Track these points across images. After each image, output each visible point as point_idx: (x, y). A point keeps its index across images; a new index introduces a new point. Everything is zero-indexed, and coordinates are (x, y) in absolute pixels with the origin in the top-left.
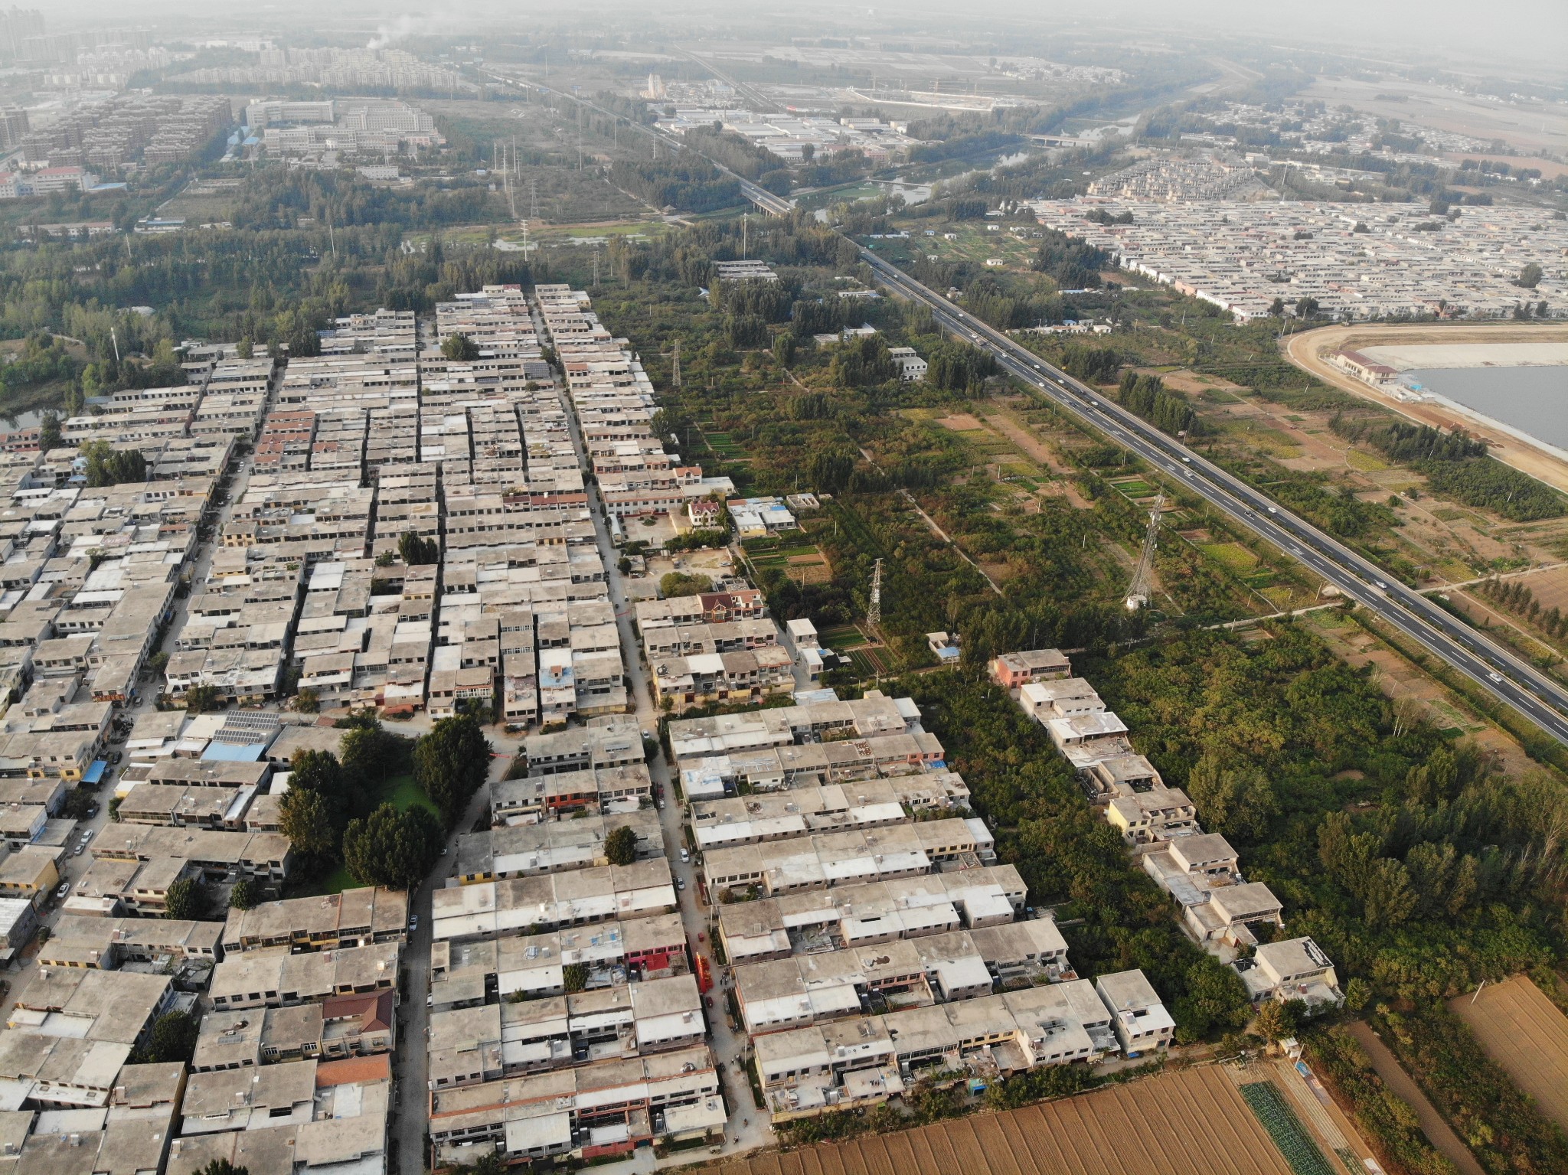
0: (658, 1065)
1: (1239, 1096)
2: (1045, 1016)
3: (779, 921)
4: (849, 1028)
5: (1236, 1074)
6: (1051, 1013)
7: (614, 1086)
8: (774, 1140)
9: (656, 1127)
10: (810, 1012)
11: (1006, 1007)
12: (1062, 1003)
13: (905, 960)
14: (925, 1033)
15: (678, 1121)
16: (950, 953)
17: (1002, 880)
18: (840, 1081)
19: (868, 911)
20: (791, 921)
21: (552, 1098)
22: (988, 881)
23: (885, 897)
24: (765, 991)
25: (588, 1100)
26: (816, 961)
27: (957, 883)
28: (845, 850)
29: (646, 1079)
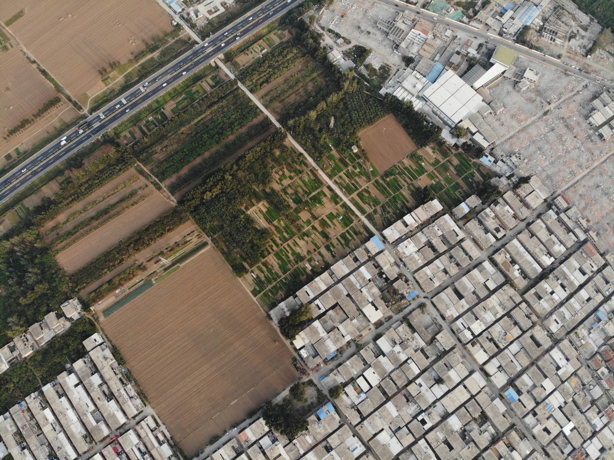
0: (143, 435)
1: (108, 318)
2: (103, 360)
3: (96, 426)
4: (120, 400)
5: (102, 319)
6: (101, 358)
7: (151, 441)
8: (149, 406)
9: (156, 429)
10: (119, 410)
11: (103, 368)
12: (98, 357)
13: (96, 393)
14: (116, 384)
15: (153, 425)
16: (91, 385)
17: (63, 378)
18: (132, 397)
19: (85, 407)
20: (94, 423)
21: (158, 452)
22: (65, 381)
23: (79, 404)
24: (117, 421)
25: (156, 444)
26: (104, 413)
27: (68, 388)
28: (66, 419)
29: (147, 436)
